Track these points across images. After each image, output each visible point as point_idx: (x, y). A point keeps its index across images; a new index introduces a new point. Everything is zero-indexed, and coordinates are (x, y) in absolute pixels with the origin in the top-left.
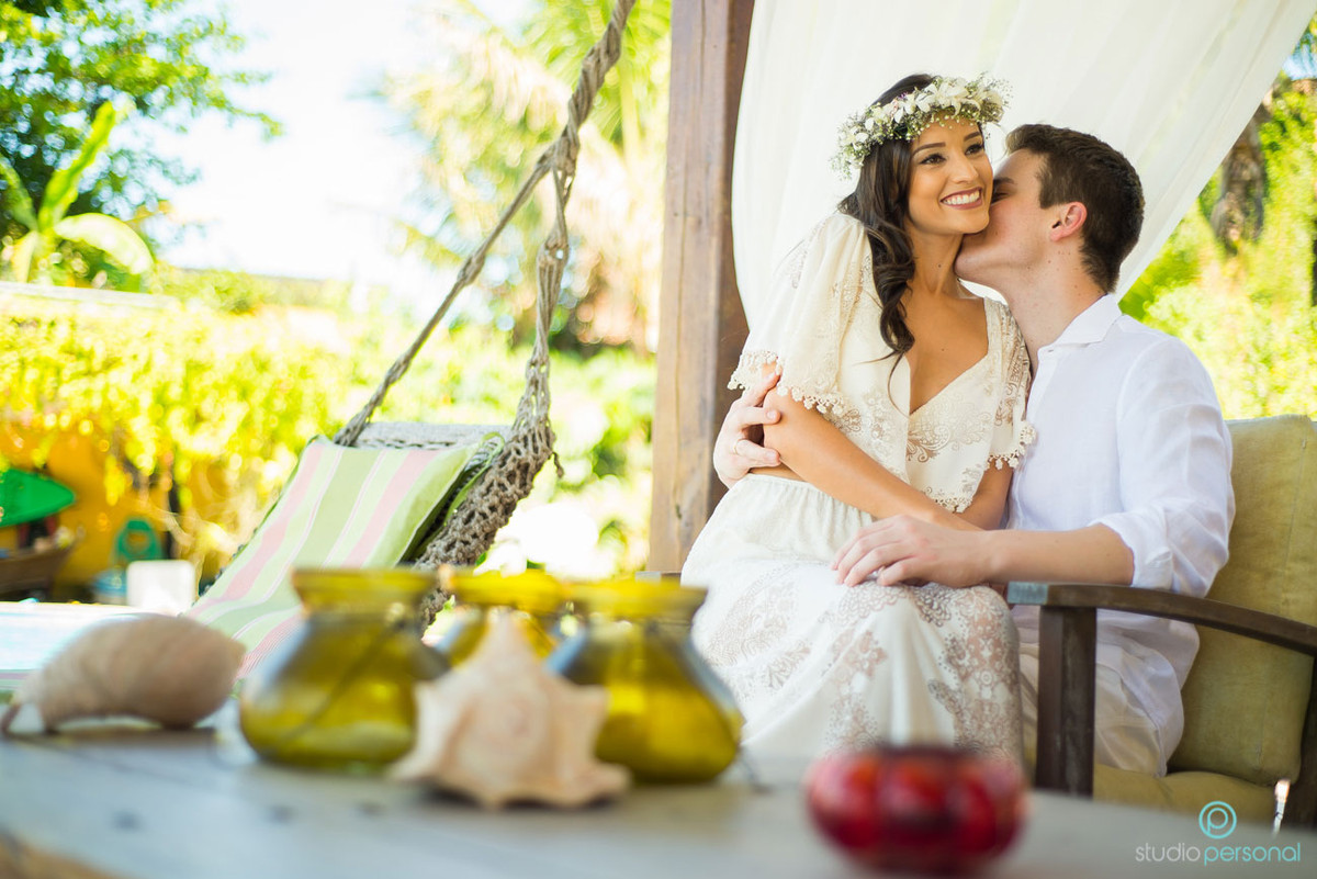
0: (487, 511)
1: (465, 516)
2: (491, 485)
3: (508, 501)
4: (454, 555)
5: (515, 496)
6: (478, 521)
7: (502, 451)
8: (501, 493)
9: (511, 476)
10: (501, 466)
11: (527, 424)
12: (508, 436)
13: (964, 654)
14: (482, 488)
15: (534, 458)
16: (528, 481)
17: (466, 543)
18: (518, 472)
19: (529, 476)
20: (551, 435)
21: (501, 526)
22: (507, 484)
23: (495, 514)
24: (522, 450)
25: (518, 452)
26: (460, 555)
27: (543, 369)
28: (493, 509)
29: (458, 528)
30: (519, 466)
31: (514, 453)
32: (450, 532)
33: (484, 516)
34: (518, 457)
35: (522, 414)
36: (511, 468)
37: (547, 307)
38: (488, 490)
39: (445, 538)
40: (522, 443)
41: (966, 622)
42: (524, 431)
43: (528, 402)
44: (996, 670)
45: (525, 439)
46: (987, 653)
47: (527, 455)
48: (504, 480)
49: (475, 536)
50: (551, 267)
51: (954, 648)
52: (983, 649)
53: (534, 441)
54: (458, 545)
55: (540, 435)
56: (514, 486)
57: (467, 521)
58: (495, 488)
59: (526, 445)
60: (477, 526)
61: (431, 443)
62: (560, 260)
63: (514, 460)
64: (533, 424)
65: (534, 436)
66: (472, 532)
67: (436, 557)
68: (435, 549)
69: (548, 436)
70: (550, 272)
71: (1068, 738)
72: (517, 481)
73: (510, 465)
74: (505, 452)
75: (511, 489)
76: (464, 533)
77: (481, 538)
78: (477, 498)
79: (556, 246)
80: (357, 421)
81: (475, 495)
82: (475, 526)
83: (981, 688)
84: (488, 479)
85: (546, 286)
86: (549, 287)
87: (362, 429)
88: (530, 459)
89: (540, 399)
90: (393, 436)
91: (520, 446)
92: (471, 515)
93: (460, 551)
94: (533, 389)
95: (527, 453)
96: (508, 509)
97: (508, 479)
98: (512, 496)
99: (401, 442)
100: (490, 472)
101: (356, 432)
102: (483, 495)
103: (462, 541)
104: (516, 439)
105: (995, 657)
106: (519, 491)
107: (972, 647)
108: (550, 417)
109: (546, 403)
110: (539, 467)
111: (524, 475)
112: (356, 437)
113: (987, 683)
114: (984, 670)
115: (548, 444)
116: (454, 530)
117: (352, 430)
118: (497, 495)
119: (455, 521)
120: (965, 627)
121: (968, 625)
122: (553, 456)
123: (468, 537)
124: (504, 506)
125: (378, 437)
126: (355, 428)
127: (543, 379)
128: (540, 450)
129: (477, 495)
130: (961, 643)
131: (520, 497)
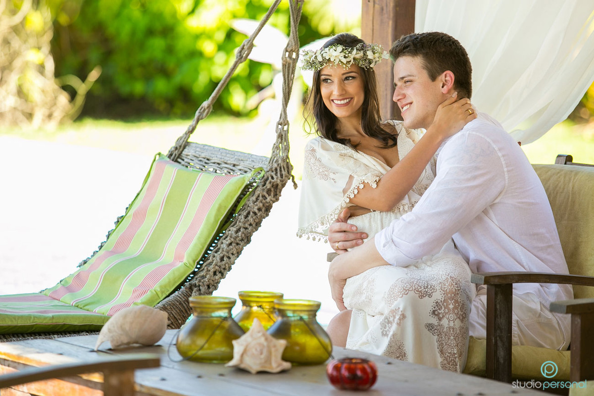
0: (257, 211)
1: (245, 214)
2: (259, 196)
3: (267, 205)
4: (240, 235)
5: (271, 202)
6: (252, 217)
7: (264, 176)
8: (264, 201)
9: (269, 192)
10: (263, 186)
11: (277, 161)
12: (266, 167)
13: (441, 308)
14: (254, 198)
15: (281, 181)
16: (278, 193)
17: (246, 228)
18: (272, 189)
19: (278, 191)
20: (290, 167)
21: (264, 218)
22: (267, 196)
23: (261, 212)
24: (274, 176)
25: (272, 178)
26: (243, 235)
27: (285, 128)
28: (259, 210)
29: (242, 221)
30: (273, 186)
31: (270, 178)
32: (237, 223)
33: (255, 213)
34: (272, 181)
35: (274, 154)
36: (268, 187)
37: (287, 90)
38: (257, 199)
39: (235, 226)
40: (274, 172)
41: (443, 293)
42: (275, 165)
43: (278, 148)
44: (455, 314)
45: (276, 169)
46: (451, 306)
47: (277, 180)
48: (265, 193)
49: (251, 225)
50: (289, 64)
51: (437, 306)
52: (450, 304)
53: (281, 171)
54: (242, 230)
55: (284, 168)
56: (270, 197)
57: (246, 217)
58: (261, 198)
59: (276, 174)
60: (252, 220)
61: (226, 163)
62: (294, 59)
63: (270, 182)
64: (280, 162)
65: (280, 168)
66: (249, 223)
67: (231, 237)
68: (230, 232)
69: (288, 167)
70: (289, 67)
71: (498, 338)
72: (272, 194)
73: (268, 186)
74: (265, 177)
75: (269, 199)
76: (245, 223)
77: (254, 225)
78: (251, 204)
79: (292, 50)
80: (181, 141)
81: (250, 202)
82: (251, 219)
83: (449, 322)
84: (257, 193)
85: (286, 76)
86: (288, 77)
87: (184, 148)
88: (279, 181)
89: (283, 146)
90: (203, 155)
91: (273, 174)
92: (249, 213)
93: (243, 233)
94: (280, 140)
95: (277, 178)
96: (268, 209)
97: (267, 193)
98: (269, 202)
99: (208, 160)
100: (257, 189)
101: (181, 150)
102: (254, 202)
103: (244, 228)
104: (271, 170)
105: (455, 308)
106: (273, 199)
107: (445, 304)
108: (289, 157)
109: (287, 149)
110: (283, 185)
111: (275, 191)
112: (181, 153)
113: (451, 319)
114: (450, 314)
115: (288, 173)
116: (240, 222)
117: (178, 147)
118: (261, 202)
119: (240, 217)
120: (442, 295)
121: (444, 294)
122: (291, 178)
123: (247, 225)
124: (266, 207)
125: (194, 154)
126: (180, 146)
127: (285, 134)
128: (284, 176)
129: (251, 202)
130: (440, 303)
131: (274, 202)
